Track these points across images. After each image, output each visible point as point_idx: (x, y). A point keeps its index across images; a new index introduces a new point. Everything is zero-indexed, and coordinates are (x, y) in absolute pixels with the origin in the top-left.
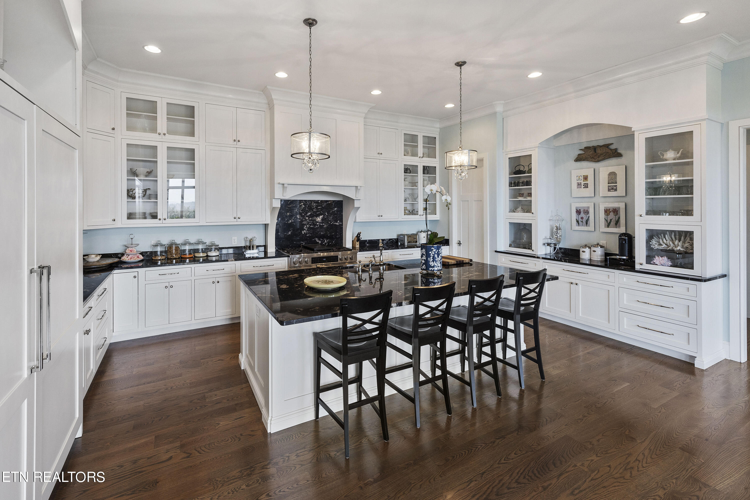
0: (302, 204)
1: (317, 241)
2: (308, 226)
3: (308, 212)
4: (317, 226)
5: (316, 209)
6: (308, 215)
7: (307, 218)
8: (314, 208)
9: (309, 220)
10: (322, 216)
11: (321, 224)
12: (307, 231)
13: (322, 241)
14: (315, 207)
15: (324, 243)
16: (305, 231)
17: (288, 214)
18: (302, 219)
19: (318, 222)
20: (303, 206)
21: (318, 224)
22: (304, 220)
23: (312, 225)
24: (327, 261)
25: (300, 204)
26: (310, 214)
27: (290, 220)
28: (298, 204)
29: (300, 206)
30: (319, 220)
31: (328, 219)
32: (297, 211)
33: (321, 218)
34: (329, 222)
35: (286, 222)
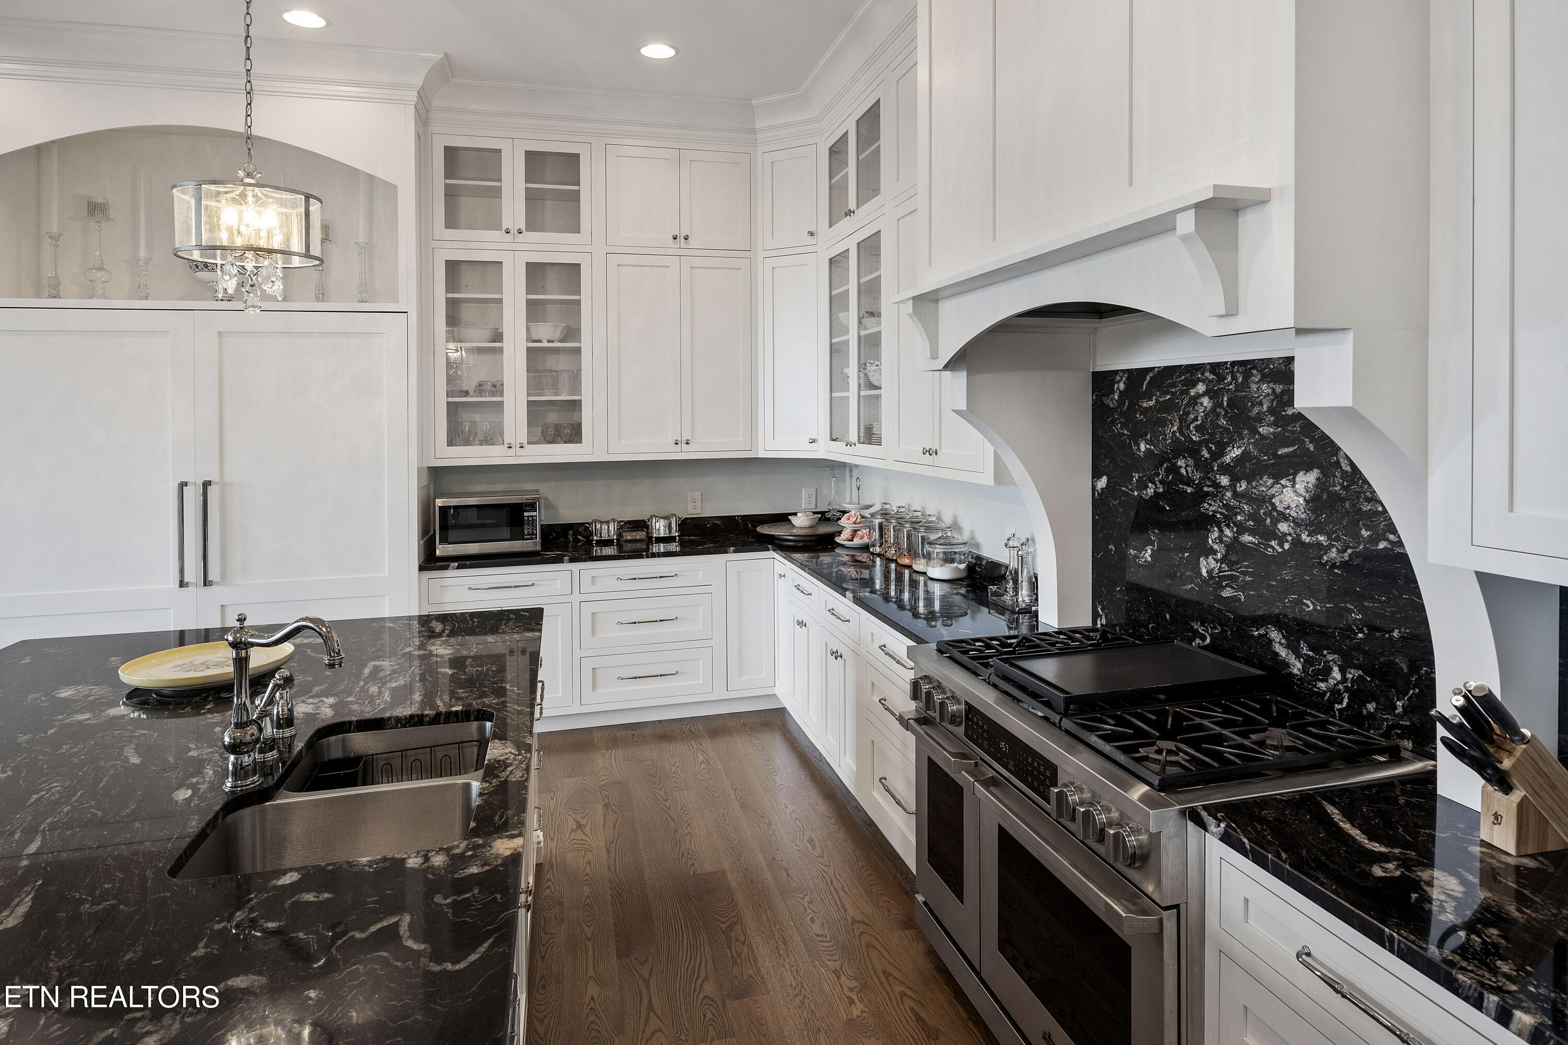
0: (1201, 388)
2: (1228, 532)
3: (1231, 442)
4: (1281, 545)
5: (1275, 424)
6: (1227, 459)
7: (1224, 481)
8: (1259, 419)
9: (1236, 495)
10: (1311, 477)
11: (1305, 538)
12: (1222, 561)
14: (1271, 411)
15: (1322, 686)
16: (1213, 563)
17: (1143, 447)
19: (1284, 517)
20: (1206, 401)
21: (1283, 527)
22: (1208, 494)
23: (1252, 532)
25: (1193, 392)
27: (1150, 485)
28: (1181, 394)
29: (1188, 405)
30: (1293, 505)
31: (1353, 506)
32: (1178, 435)
33: (1302, 491)
34: (1365, 533)
35: (1136, 493)
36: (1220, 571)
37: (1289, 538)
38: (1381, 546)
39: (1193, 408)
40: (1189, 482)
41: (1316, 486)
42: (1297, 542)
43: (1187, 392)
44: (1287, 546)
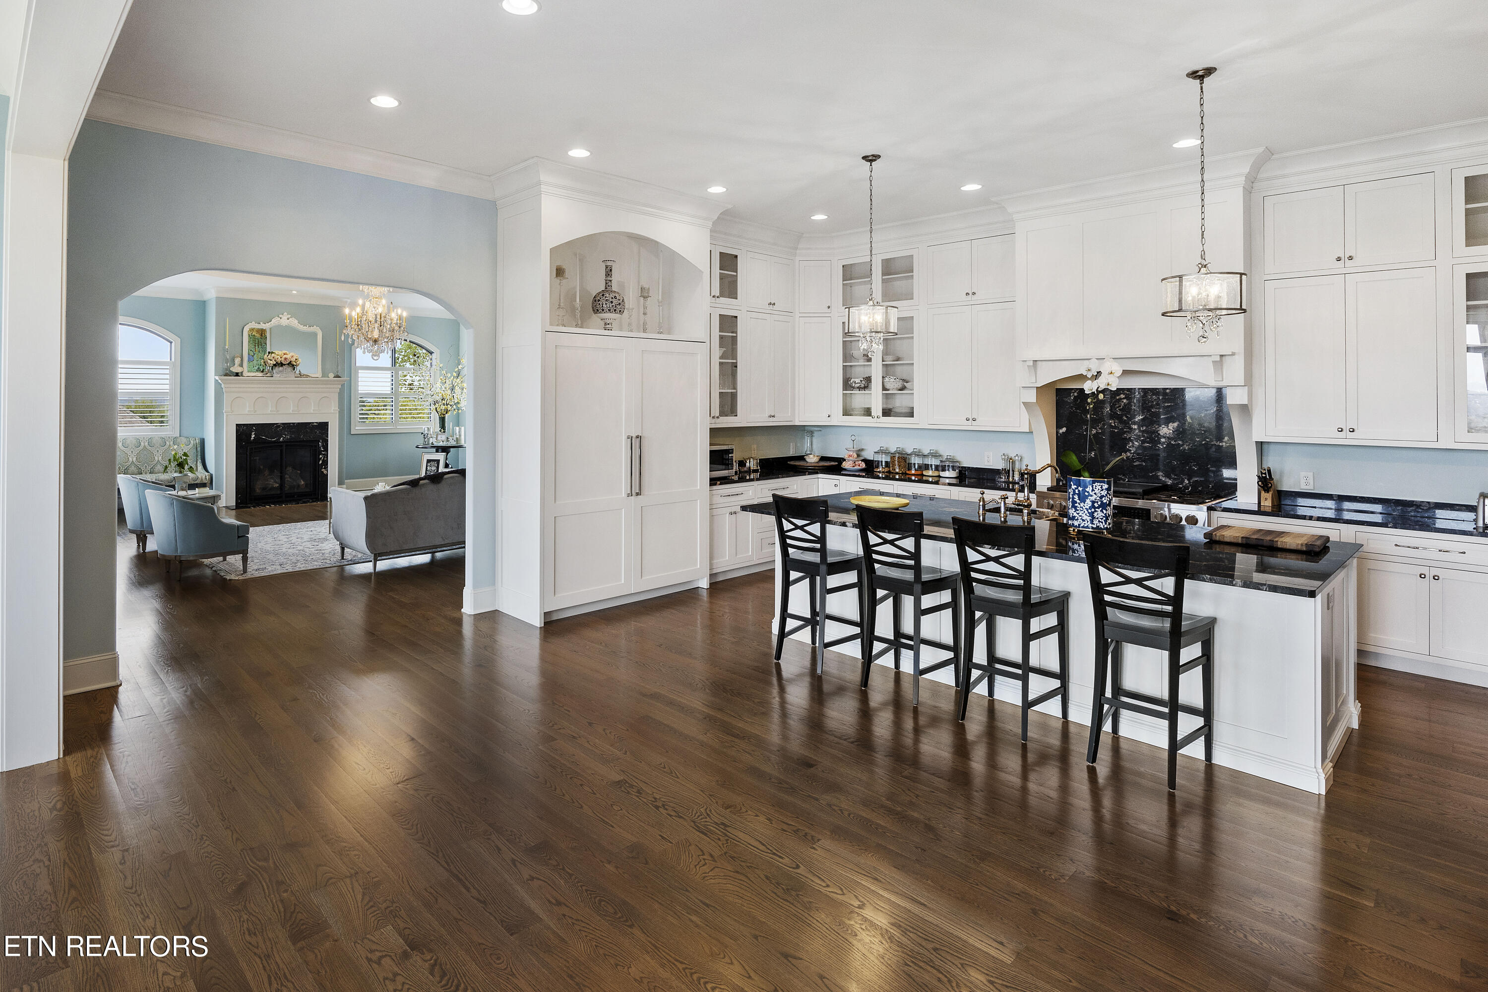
0: (1123, 396)
1: (1161, 477)
2: (1136, 443)
4: (1161, 445)
6: (1137, 420)
7: (1136, 427)
9: (1140, 431)
10: (1176, 424)
11: (1172, 442)
12: (1134, 453)
13: (1175, 479)
18: (1122, 429)
19: (1163, 437)
20: (1125, 401)
21: (1162, 440)
22: (1126, 431)
23: (1149, 443)
26: (1141, 417)
27: (1093, 430)
28: (1112, 398)
29: (1116, 401)
30: (1168, 433)
33: (1171, 429)
34: (1197, 440)
35: (1084, 433)
36: (1133, 456)
37: (1165, 443)
38: (1203, 443)
39: (1118, 403)
41: (1177, 427)
42: (1168, 444)
43: (1115, 398)
44: (1165, 446)
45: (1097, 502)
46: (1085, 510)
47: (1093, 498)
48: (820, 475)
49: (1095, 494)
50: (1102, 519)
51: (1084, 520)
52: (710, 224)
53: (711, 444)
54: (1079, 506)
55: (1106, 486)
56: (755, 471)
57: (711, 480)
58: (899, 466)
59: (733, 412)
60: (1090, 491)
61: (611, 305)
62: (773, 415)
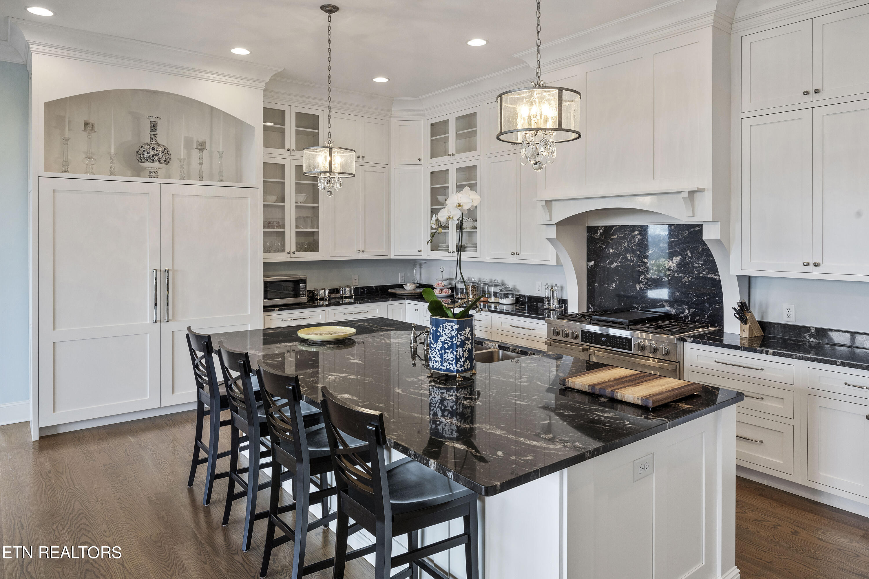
0: (637, 232)
2: (647, 275)
3: (649, 249)
4: (668, 278)
6: (647, 254)
7: (646, 260)
9: (650, 264)
10: (678, 258)
11: (676, 275)
12: (645, 284)
13: (677, 309)
15: (682, 315)
16: (641, 285)
17: (611, 251)
18: (637, 262)
19: (669, 270)
20: (639, 237)
21: (668, 273)
22: (639, 265)
23: (657, 275)
24: (608, 344)
25: (633, 234)
27: (615, 263)
28: (629, 234)
29: (632, 237)
30: (672, 266)
31: (692, 265)
32: (627, 247)
33: (675, 262)
34: (696, 272)
35: (608, 266)
36: (645, 287)
37: (671, 276)
38: (701, 275)
39: (634, 239)
40: (632, 261)
41: (680, 261)
42: (673, 276)
43: (631, 234)
44: (670, 278)
45: (447, 343)
46: (437, 351)
47: (443, 339)
48: (407, 301)
49: (445, 334)
50: (452, 361)
51: (436, 362)
52: (263, 85)
53: (264, 276)
54: (433, 346)
55: (456, 326)
56: (350, 297)
57: (264, 307)
58: (472, 293)
59: (313, 247)
60: (441, 331)
61: (147, 155)
62: (361, 250)
